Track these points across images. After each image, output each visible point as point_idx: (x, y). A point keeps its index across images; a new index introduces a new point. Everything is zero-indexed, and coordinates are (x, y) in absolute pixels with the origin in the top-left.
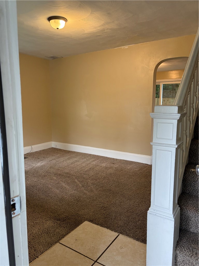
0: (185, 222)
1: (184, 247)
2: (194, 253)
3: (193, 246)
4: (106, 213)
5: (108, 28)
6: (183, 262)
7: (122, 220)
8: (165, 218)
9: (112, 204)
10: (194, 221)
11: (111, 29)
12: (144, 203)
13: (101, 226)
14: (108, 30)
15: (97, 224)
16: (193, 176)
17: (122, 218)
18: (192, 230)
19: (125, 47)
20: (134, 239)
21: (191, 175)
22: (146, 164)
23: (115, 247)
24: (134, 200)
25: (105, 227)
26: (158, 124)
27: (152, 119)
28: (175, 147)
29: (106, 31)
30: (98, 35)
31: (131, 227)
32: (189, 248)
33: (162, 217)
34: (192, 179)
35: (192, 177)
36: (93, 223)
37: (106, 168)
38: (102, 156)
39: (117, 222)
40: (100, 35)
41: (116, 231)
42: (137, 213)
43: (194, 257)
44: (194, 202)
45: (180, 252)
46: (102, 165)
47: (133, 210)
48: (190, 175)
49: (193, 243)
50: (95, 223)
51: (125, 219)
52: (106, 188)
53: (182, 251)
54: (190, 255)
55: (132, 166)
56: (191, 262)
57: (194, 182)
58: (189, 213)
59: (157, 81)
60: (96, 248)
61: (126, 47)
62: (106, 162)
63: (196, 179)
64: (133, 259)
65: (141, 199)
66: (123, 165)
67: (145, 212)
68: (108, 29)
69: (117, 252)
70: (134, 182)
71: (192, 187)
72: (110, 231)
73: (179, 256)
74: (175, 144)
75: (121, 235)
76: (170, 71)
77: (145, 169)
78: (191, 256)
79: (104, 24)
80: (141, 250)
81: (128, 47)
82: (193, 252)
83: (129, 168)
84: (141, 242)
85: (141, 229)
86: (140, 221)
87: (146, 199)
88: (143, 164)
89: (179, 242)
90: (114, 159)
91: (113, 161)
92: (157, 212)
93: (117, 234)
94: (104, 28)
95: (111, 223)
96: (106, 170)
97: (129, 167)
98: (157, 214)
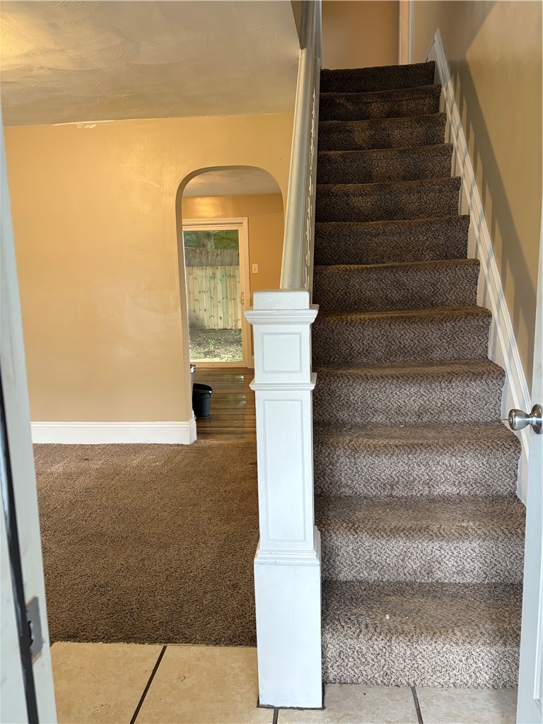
0: (327, 563)
1: (339, 620)
2: (363, 626)
3: (355, 611)
4: (109, 600)
5: (43, 65)
6: (339, 656)
7: (162, 606)
8: (298, 565)
9: (118, 571)
10: (345, 554)
11: (52, 69)
12: (204, 545)
13: (107, 643)
14: (43, 71)
15: (94, 640)
16: (329, 451)
17: (159, 601)
18: (341, 577)
19: (88, 124)
20: (207, 645)
21: (324, 451)
22: (178, 445)
23: (166, 682)
24: (176, 546)
25: (118, 640)
26: (266, 337)
27: (252, 326)
28: (308, 390)
29: (35, 72)
30: (9, 80)
31: (191, 616)
32: (350, 619)
33: (293, 565)
34: (327, 459)
35: (326, 454)
36: (79, 642)
37: (68, 476)
38: (44, 443)
39: (148, 615)
40: (12, 82)
41: (153, 641)
42: (195, 577)
43: (364, 635)
44: (338, 510)
45: (333, 635)
46: (53, 469)
47: (183, 572)
48: (321, 451)
49: (355, 605)
50: (87, 640)
51: (169, 600)
52: (87, 533)
53: (336, 630)
54: (354, 633)
55: (142, 456)
56: (357, 649)
57: (330, 467)
58: (335, 538)
59: (184, 221)
60: (112, 704)
61: (91, 125)
62: (64, 458)
63: (335, 456)
64: (222, 695)
65: (192, 539)
66: (115, 460)
67: (213, 569)
68: (42, 68)
69: (173, 693)
70: (161, 499)
71: (327, 479)
72: (138, 646)
73: (329, 645)
74: (309, 381)
75: (170, 647)
76: (198, 199)
77: (179, 457)
78: (358, 635)
79: (33, 53)
80: (233, 665)
81: (95, 126)
82: (359, 624)
83: (135, 463)
84: (226, 645)
85: (216, 613)
86: (208, 595)
87: (205, 534)
88: (171, 445)
89: (326, 611)
90: (84, 445)
91: (84, 452)
92: (278, 556)
93: (159, 648)
94: (29, 65)
95: (133, 625)
96: (70, 482)
97: (136, 461)
98: (278, 561)
